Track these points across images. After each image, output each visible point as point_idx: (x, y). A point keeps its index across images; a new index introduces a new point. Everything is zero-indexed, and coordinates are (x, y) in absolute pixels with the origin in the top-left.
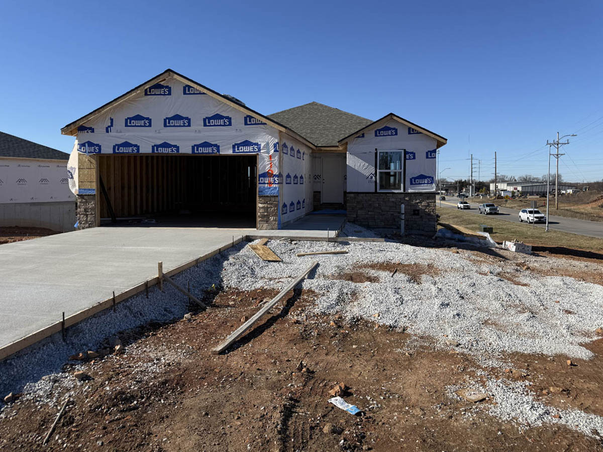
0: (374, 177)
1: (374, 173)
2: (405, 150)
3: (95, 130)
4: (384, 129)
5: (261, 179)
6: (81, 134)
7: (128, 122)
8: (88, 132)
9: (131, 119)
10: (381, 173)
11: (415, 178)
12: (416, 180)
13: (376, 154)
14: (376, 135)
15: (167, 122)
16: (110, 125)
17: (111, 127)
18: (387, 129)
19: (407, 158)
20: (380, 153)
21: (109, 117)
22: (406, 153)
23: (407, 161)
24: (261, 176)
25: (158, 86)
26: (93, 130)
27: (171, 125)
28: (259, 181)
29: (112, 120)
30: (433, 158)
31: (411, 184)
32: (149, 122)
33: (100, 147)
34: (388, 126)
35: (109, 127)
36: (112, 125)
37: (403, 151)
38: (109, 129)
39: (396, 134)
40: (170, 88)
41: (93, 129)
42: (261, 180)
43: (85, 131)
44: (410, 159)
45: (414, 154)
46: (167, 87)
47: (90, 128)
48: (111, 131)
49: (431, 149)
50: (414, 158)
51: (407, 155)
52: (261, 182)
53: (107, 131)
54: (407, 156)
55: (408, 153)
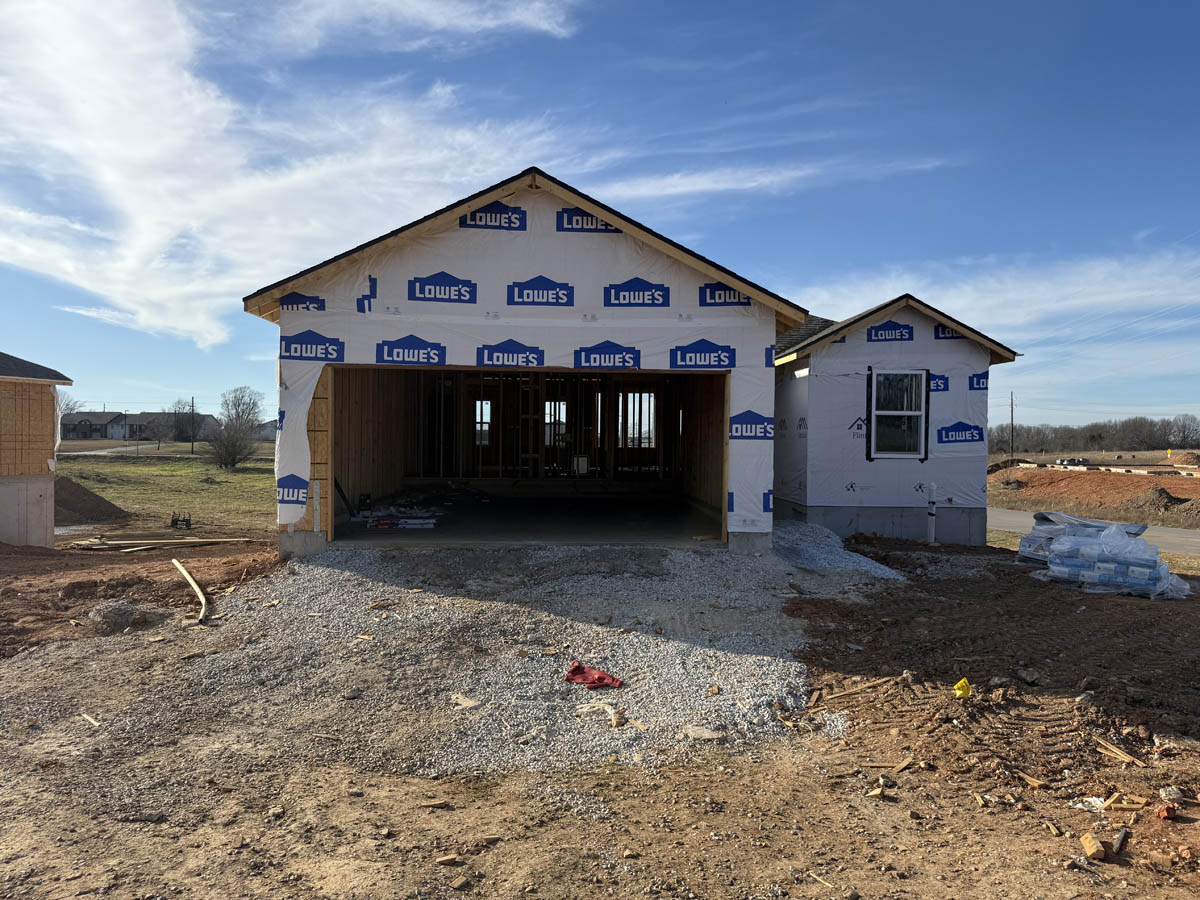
0: (864, 427)
1: (864, 417)
2: (928, 371)
3: (326, 304)
4: (884, 327)
5: (734, 426)
6: (288, 313)
7: (417, 289)
8: (307, 308)
9: (424, 282)
10: (878, 417)
11: (948, 430)
12: (950, 434)
13: (870, 378)
14: (870, 339)
15: (516, 293)
16: (367, 292)
17: (372, 300)
18: (891, 326)
19: (932, 388)
20: (878, 375)
21: (367, 274)
22: (930, 377)
23: (931, 393)
24: (735, 420)
25: (496, 208)
26: (321, 305)
27: (526, 300)
28: (731, 431)
29: (373, 282)
30: (983, 389)
31: (940, 441)
32: (468, 292)
33: (340, 346)
34: (893, 320)
35: (365, 297)
36: (373, 294)
37: (924, 373)
38: (366, 302)
39: (911, 338)
40: (525, 212)
41: (323, 301)
42: (734, 430)
43: (300, 306)
44: (937, 390)
45: (946, 380)
46: (516, 210)
47: (315, 300)
48: (370, 310)
49: (980, 372)
50: (946, 388)
51: (932, 382)
52: (735, 434)
53: (361, 309)
54: (933, 385)
55: (935, 377)
